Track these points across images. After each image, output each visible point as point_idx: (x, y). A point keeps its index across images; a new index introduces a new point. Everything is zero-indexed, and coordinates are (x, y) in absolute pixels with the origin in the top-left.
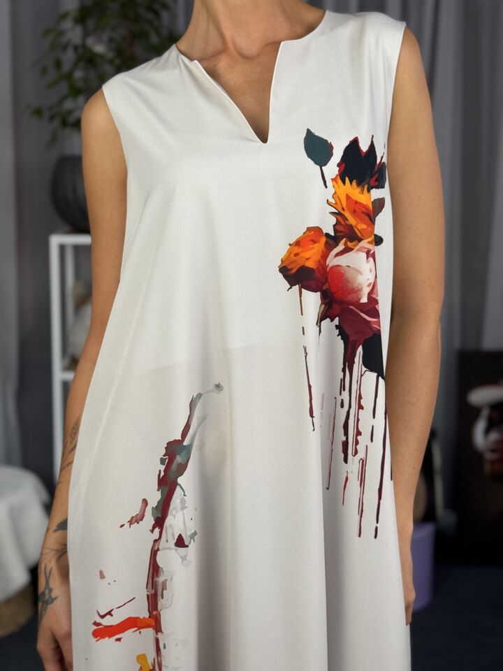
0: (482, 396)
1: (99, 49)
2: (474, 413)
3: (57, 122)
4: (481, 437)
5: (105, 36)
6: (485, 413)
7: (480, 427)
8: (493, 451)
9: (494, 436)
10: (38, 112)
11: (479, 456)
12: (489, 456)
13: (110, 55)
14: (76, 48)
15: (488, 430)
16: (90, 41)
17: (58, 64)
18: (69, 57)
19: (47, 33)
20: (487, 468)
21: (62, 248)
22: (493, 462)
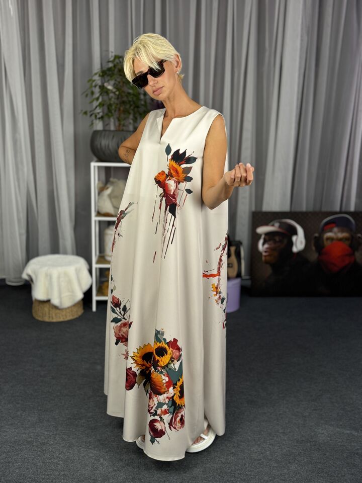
0: (262, 230)
1: (110, 87)
2: (259, 236)
3: (93, 117)
4: (261, 247)
5: (112, 82)
6: (263, 236)
7: (261, 242)
8: (265, 252)
9: (266, 246)
10: (86, 113)
11: (261, 254)
12: (264, 254)
13: (114, 90)
14: (100, 87)
15: (264, 244)
16: (106, 84)
17: (92, 93)
18: (97, 90)
19: (89, 81)
20: (263, 258)
21: (94, 167)
22: (265, 256)
